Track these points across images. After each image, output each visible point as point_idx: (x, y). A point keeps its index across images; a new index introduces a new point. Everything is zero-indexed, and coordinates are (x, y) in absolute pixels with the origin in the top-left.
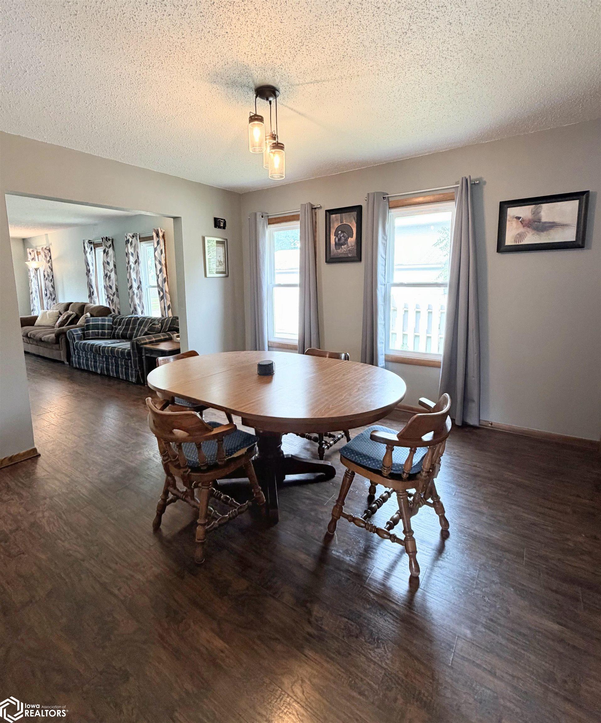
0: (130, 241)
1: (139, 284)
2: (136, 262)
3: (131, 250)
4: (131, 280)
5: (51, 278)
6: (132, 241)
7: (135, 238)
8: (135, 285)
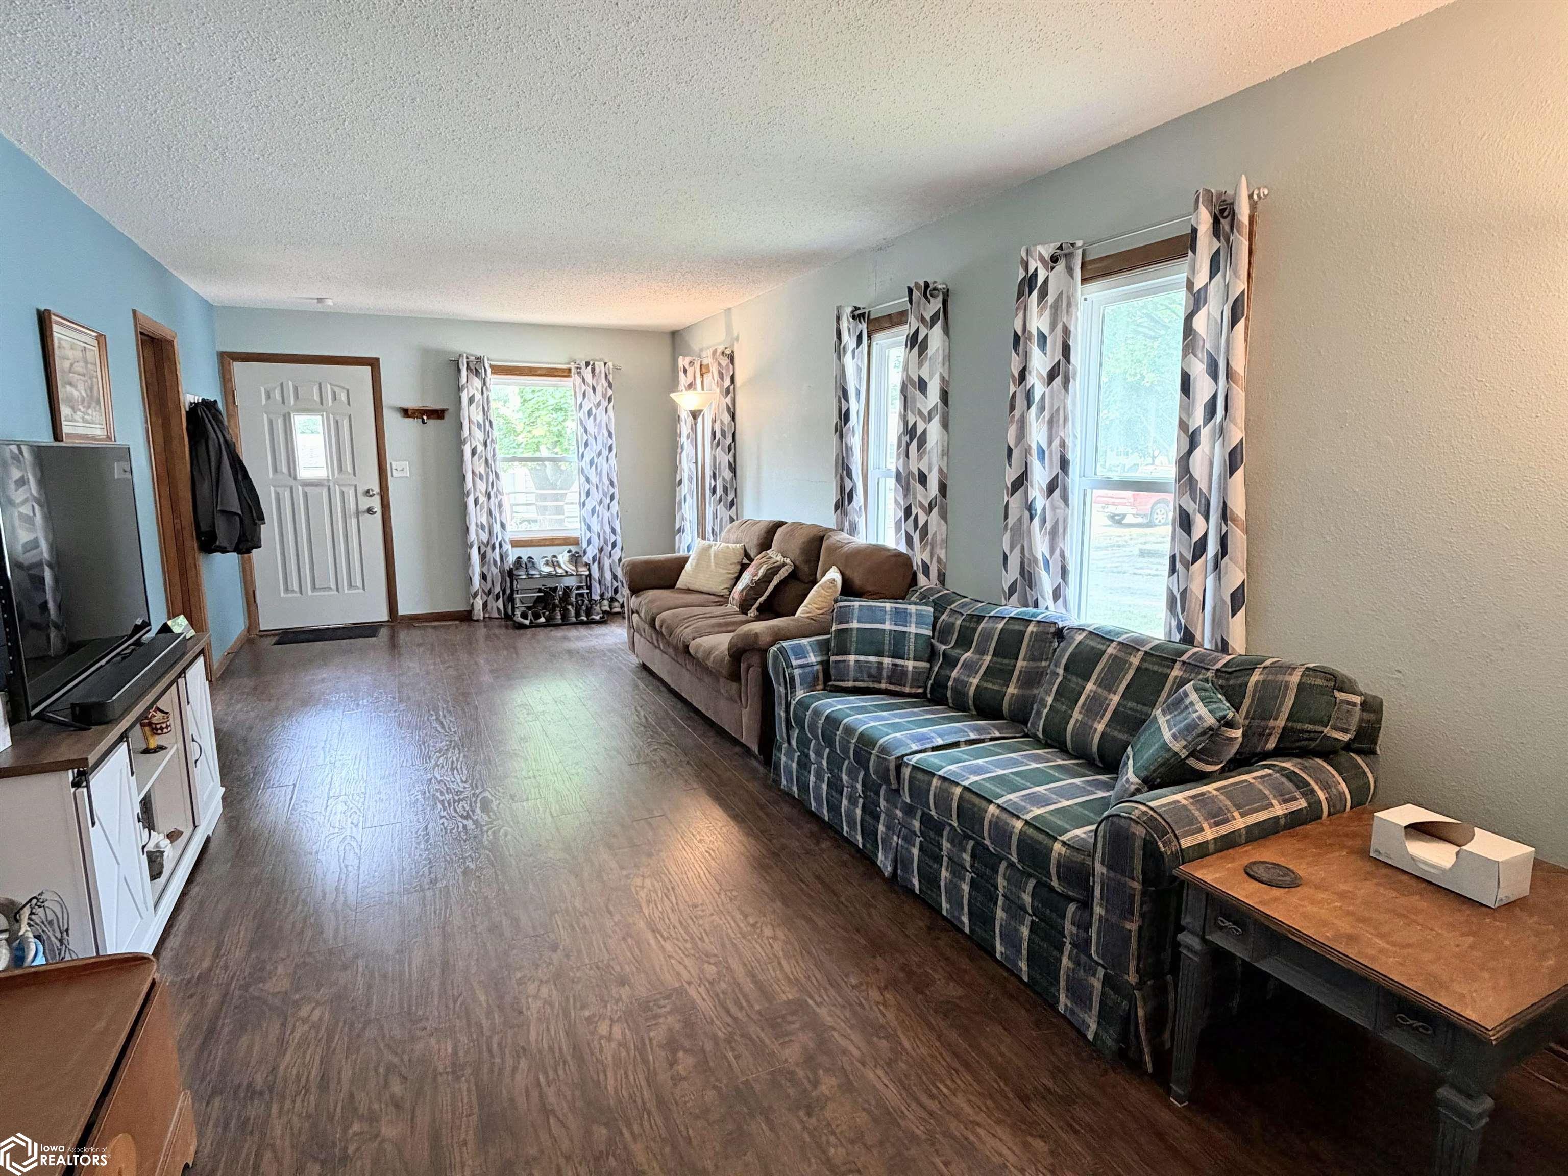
0: (1040, 280)
1: (1057, 469)
2: (1052, 375)
3: (1038, 321)
4: (1027, 451)
5: (729, 440)
6: (1046, 281)
7: (1061, 266)
8: (1040, 476)
